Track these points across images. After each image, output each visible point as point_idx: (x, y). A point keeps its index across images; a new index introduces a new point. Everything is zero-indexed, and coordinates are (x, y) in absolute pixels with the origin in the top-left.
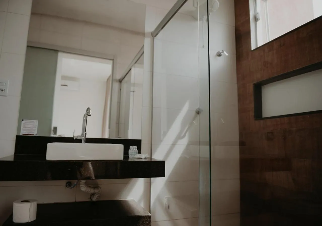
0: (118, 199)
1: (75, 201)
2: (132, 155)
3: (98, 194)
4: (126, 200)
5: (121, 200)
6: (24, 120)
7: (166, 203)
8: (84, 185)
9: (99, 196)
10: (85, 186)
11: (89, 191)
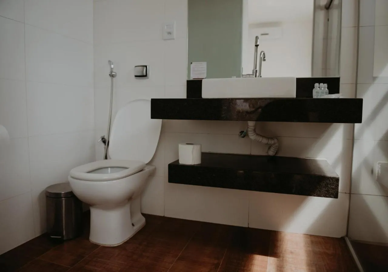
0: (303, 156)
1: (250, 154)
2: (318, 95)
3: (275, 147)
4: (316, 160)
5: (307, 159)
6: (193, 63)
7: (379, 171)
8: (252, 133)
9: (276, 149)
10: (254, 134)
11: (260, 140)
